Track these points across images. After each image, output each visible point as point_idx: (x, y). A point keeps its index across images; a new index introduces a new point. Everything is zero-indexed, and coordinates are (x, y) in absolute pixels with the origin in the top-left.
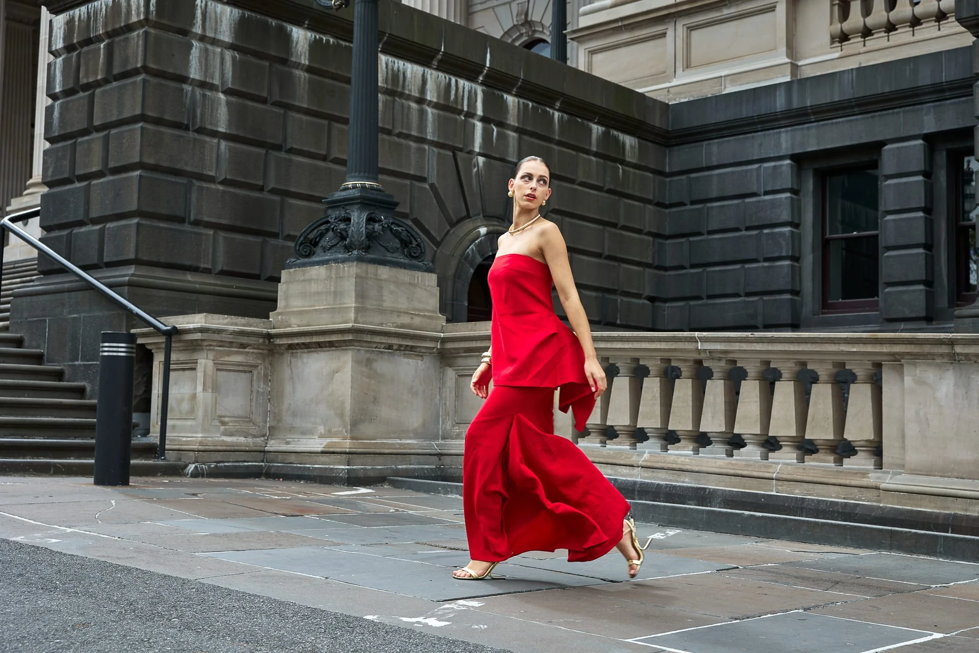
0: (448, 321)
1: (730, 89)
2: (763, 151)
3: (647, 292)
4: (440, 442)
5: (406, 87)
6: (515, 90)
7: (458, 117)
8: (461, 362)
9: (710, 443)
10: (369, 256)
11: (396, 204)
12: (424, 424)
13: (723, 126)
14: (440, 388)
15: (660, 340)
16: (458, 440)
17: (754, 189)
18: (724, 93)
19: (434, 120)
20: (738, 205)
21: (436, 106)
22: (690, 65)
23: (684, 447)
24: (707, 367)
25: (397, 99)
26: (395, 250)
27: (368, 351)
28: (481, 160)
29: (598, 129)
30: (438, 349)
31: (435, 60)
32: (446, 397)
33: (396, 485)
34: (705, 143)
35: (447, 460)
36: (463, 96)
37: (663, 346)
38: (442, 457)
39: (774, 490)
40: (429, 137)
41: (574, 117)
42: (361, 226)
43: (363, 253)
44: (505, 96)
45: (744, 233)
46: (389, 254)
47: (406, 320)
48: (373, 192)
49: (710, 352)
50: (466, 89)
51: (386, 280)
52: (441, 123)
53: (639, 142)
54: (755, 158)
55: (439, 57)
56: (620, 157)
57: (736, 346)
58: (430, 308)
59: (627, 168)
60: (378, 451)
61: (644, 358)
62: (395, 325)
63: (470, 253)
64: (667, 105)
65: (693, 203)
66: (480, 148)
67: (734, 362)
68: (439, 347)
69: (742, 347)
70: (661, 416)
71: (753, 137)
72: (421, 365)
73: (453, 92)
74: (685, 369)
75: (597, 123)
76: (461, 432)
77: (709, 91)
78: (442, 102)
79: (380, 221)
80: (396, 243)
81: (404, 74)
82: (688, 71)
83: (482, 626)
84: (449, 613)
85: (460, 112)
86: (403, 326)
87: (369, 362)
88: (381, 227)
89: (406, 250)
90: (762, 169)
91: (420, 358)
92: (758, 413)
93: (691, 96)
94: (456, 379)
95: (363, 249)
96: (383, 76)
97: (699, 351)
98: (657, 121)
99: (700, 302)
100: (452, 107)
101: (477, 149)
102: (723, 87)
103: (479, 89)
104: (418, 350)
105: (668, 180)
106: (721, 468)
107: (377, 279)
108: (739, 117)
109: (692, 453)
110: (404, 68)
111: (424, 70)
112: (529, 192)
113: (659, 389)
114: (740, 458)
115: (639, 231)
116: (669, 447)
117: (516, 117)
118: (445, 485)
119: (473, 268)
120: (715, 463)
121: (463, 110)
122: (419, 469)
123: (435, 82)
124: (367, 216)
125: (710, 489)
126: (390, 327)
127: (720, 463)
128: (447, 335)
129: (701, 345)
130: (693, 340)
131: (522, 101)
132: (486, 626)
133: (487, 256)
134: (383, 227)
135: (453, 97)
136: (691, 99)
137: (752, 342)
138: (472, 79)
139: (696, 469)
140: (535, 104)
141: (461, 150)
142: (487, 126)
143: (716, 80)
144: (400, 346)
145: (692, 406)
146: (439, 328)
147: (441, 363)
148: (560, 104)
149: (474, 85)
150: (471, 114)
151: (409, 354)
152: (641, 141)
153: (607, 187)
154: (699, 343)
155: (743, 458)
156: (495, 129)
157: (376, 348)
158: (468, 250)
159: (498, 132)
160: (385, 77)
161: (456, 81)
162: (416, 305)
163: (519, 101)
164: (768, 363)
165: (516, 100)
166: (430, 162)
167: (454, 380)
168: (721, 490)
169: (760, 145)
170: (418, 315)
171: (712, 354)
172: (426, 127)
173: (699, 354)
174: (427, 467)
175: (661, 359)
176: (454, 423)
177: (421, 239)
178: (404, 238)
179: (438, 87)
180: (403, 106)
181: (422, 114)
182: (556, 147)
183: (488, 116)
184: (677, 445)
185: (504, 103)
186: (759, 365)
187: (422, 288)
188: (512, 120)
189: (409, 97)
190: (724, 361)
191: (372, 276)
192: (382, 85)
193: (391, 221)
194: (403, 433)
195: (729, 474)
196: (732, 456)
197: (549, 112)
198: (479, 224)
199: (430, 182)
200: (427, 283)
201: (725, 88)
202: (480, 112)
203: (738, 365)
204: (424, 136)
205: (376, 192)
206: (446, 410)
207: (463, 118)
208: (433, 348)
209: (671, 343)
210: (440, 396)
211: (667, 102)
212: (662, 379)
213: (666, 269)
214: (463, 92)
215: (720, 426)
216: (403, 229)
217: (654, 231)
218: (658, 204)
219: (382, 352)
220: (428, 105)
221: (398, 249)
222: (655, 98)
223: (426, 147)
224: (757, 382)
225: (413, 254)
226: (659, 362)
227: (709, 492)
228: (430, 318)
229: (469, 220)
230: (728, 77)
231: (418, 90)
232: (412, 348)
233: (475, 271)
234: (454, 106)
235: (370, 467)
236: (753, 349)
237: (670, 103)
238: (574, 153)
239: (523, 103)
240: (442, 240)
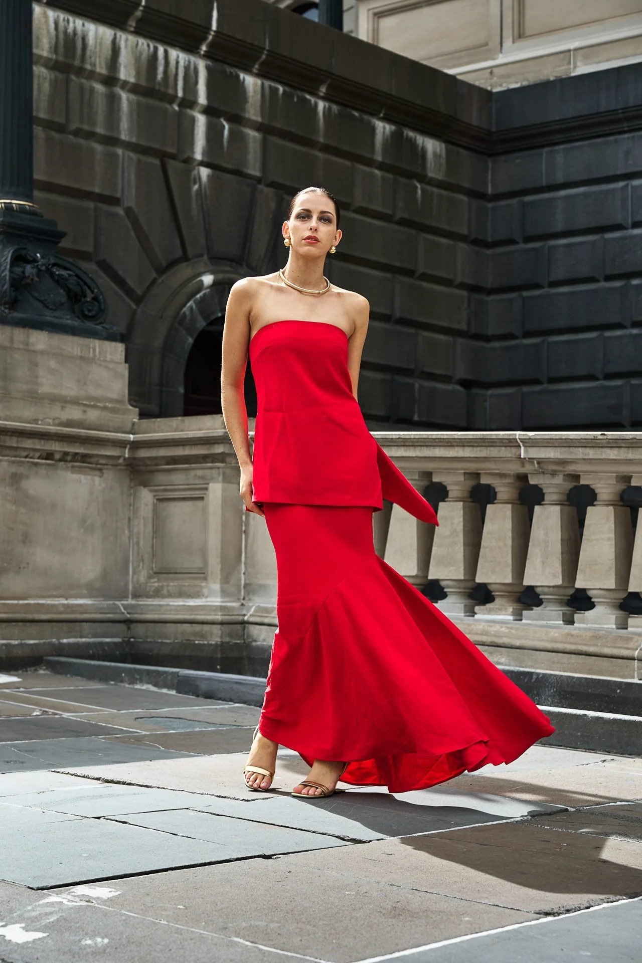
0: (143, 415)
1: (583, 69)
2: (630, 162)
3: (461, 373)
4: (131, 601)
5: (88, 61)
6: (257, 66)
7: (168, 106)
8: (161, 478)
9: (539, 603)
10: (15, 314)
11: (61, 235)
12: (105, 574)
13: (572, 124)
14: (129, 518)
15: (462, 443)
16: (157, 599)
17: (619, 219)
18: (573, 74)
19: (131, 111)
20: (593, 243)
21: (134, 89)
22: (524, 34)
23: (500, 609)
24: (536, 486)
25: (73, 77)
26: (59, 306)
27: (14, 462)
28: (204, 172)
29: (384, 128)
30: (125, 459)
31: (131, 18)
32: (139, 534)
33: (58, 669)
34: (546, 150)
35: (140, 630)
36: (177, 74)
37: (466, 452)
38: (133, 626)
39: (636, 675)
40: (124, 137)
41: (348, 110)
42: (3, 268)
43: (7, 311)
44: (242, 76)
45: (603, 284)
46: (48, 313)
47: (75, 413)
48: (24, 216)
49: (539, 463)
50: (182, 64)
51: (42, 352)
52: (142, 115)
53: (447, 151)
54: (619, 172)
55: (138, 14)
56: (419, 170)
57: (580, 453)
58: (114, 396)
59: (429, 188)
60: (30, 616)
61: (440, 471)
62: (57, 421)
63: (188, 313)
64: (489, 93)
65: (528, 239)
66: (203, 154)
67: (576, 477)
68: (127, 456)
69: (588, 454)
70: (465, 562)
71: (616, 141)
72: (100, 485)
73: (161, 69)
74: (502, 489)
75: (384, 119)
76: (162, 586)
77: (550, 72)
78: (143, 83)
79: (35, 260)
80: (61, 295)
81: (84, 39)
82: (520, 43)
83: (99, 940)
84: (51, 913)
85: (173, 98)
86: (70, 424)
87: (15, 479)
88: (35, 271)
89: (76, 307)
90: (630, 188)
91: (98, 473)
92: (612, 555)
93: (524, 80)
94: (154, 505)
95: (6, 303)
96: (50, 43)
97: (523, 461)
98: (474, 117)
99: (537, 388)
100: (159, 91)
101: (198, 156)
102: (572, 66)
103: (202, 66)
104: (94, 460)
105: (490, 205)
106: (556, 642)
107: (28, 351)
108: (595, 112)
109: (511, 618)
110: (82, 31)
111: (115, 35)
112: (308, 233)
113: (462, 519)
114: (584, 626)
115: (448, 283)
116: (477, 608)
117: (258, 109)
118: (130, 669)
119: (192, 336)
120: (547, 633)
121: (176, 96)
122: (94, 644)
123: (133, 52)
124: (14, 252)
125: (538, 674)
126: (49, 424)
127: (554, 634)
128: (140, 437)
129: (526, 452)
130: (512, 443)
131: (267, 83)
132: (106, 941)
133: (213, 318)
134: (39, 270)
135: (160, 76)
136: (525, 83)
137: (602, 447)
138: (191, 48)
139: (518, 643)
140: (287, 89)
141: (173, 157)
142: (214, 120)
143: (562, 56)
144: (66, 454)
145: (513, 547)
146: (128, 426)
147: (131, 480)
148: (327, 89)
149: (193, 59)
150: (189, 102)
151: (80, 467)
152: (450, 147)
153: (399, 215)
154: (522, 448)
155: (590, 626)
156: (227, 126)
157: (26, 457)
158: (184, 309)
159: (230, 131)
160: (54, 41)
161: (166, 52)
162: (92, 391)
163: (263, 84)
164: (627, 478)
165: (259, 82)
166: (126, 175)
167: (150, 507)
168: (555, 675)
169: (627, 153)
170: (95, 407)
171: (542, 465)
172: (119, 120)
173: (523, 466)
174: (108, 640)
175: (465, 473)
176: (151, 572)
177: (99, 289)
178: (71, 287)
179: (138, 59)
180: (82, 89)
181: (113, 101)
182: (320, 155)
183: (215, 105)
184: (489, 606)
185: (240, 87)
186: (615, 483)
187: (101, 365)
188: (253, 112)
189: (92, 75)
190: (561, 476)
191: (21, 347)
192: (50, 56)
193: (52, 261)
194: (71, 589)
195: (567, 650)
196: (572, 622)
197: (310, 101)
198: (202, 270)
199: (126, 205)
200: (109, 357)
201: (575, 67)
202: (202, 99)
203: (582, 482)
204: (115, 135)
205: (28, 217)
206: (138, 553)
207: (176, 108)
208: (119, 457)
209: (479, 449)
210: (130, 531)
211: (489, 88)
212: (467, 504)
213: (488, 339)
214: (177, 68)
215: (555, 576)
216: (71, 273)
217: (470, 282)
218: (477, 242)
219: (36, 464)
220: (123, 88)
221: (62, 304)
222: (472, 82)
223: (120, 151)
224: (611, 508)
225: (86, 313)
226: (462, 478)
227: (537, 678)
228: (113, 411)
229: (185, 264)
230: (581, 52)
231: (106, 64)
232: (84, 458)
233: (196, 341)
234: (162, 89)
235: (16, 642)
236: (604, 457)
237: (494, 90)
238: (348, 163)
239: (270, 87)
240: (145, 294)
